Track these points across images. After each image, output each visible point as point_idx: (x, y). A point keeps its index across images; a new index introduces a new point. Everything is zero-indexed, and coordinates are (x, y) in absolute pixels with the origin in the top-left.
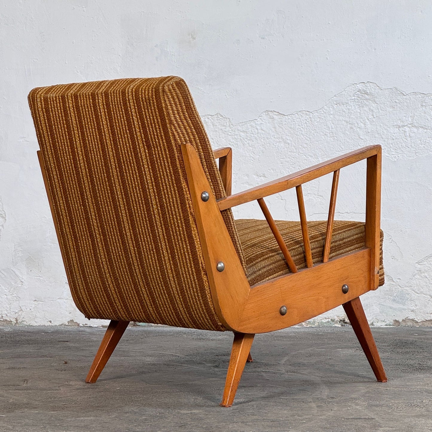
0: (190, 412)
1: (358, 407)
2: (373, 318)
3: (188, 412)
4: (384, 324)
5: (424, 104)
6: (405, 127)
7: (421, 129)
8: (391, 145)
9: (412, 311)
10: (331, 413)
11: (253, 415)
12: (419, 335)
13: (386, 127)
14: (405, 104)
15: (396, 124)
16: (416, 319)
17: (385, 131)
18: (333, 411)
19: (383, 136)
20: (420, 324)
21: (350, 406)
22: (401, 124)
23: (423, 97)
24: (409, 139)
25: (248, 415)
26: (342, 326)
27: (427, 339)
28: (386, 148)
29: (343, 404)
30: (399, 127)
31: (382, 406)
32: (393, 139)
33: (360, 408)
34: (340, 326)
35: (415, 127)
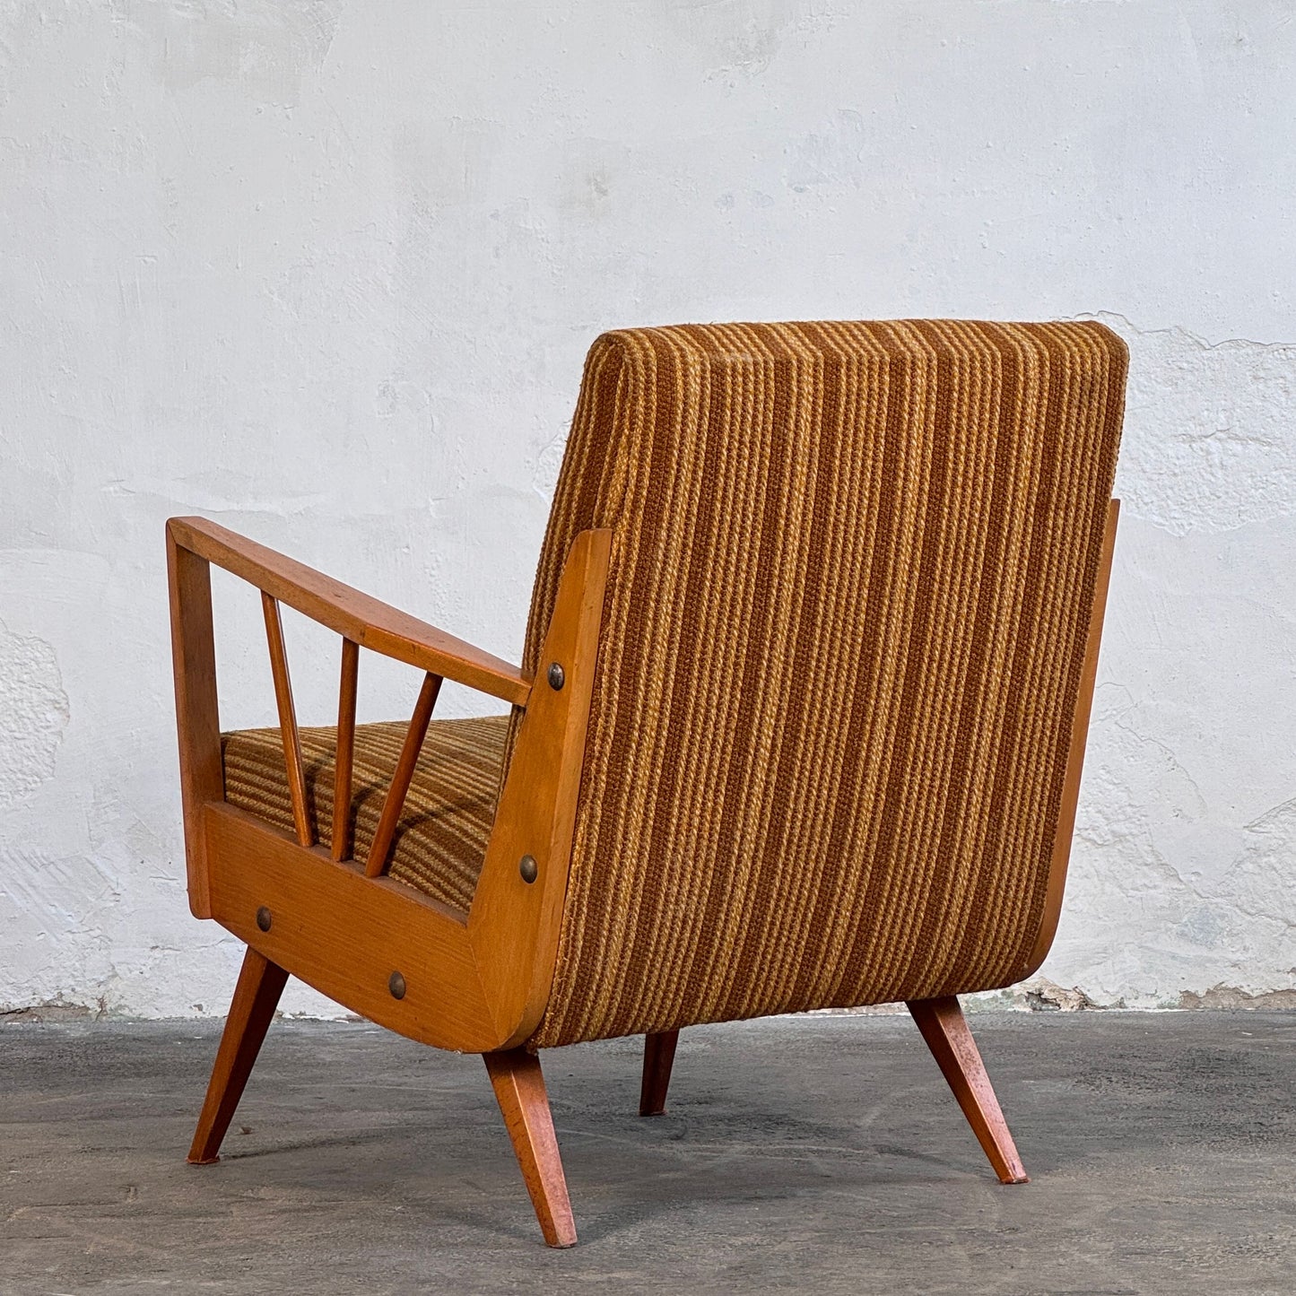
0: (605, 1277)
1: (1087, 1257)
2: (1122, 987)
3: (599, 1277)
4: (1154, 1002)
5: (1262, 374)
6: (1208, 440)
7: (1253, 446)
8: (1169, 492)
9: (1234, 965)
10: (1010, 1277)
11: (788, 1284)
12: (1256, 1034)
13: (1154, 441)
14: (1209, 373)
15: (1181, 430)
16: (1246, 990)
17: (1151, 452)
18: (1015, 1273)
19: (1147, 467)
20: (1257, 1003)
21: (1063, 1255)
22: (1195, 431)
23: (1259, 354)
24: (1220, 474)
25: (774, 1285)
26: (1034, 1009)
27: (1281, 1047)
28: (1154, 499)
29: (1045, 1249)
30: (1192, 439)
31: (1155, 1252)
32: (1175, 475)
33: (1096, 1261)
34: (1028, 1010)
35: (1237, 438)
